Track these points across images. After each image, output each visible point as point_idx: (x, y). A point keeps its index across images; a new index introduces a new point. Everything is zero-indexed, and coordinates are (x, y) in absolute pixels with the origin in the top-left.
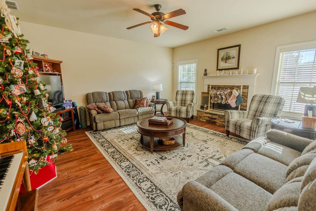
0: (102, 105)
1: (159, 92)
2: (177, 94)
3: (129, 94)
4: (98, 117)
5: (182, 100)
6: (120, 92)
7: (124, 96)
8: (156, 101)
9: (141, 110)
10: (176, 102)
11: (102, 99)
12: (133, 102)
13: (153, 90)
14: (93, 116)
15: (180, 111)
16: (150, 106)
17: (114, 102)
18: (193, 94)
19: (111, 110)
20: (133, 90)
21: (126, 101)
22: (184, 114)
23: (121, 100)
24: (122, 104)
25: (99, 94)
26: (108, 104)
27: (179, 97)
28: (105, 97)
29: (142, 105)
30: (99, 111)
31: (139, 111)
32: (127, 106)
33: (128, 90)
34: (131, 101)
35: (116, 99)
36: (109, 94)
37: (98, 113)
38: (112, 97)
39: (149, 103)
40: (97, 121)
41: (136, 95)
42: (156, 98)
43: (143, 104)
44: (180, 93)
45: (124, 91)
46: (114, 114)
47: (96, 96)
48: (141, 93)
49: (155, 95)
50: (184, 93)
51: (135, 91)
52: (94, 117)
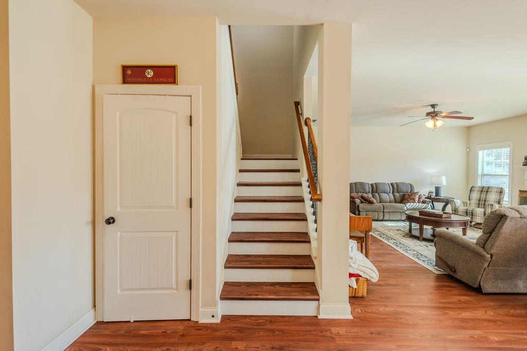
0: (365, 195)
1: (441, 187)
2: (471, 191)
3: (396, 187)
4: (361, 206)
5: (480, 200)
6: (385, 183)
7: (388, 189)
8: (435, 198)
9: (409, 205)
10: (468, 202)
11: (365, 189)
12: (400, 196)
13: (431, 184)
14: (357, 204)
15: (472, 213)
16: (424, 202)
17: (377, 194)
18: (501, 192)
19: (375, 201)
20: (400, 183)
21: (391, 195)
22: (480, 218)
23: (385, 193)
24: (385, 197)
25: (362, 184)
26: (370, 195)
27: (475, 196)
28: (368, 188)
29: (412, 201)
30: (363, 200)
31: (407, 206)
32: (391, 200)
33: (394, 182)
34: (397, 195)
35: (379, 190)
36: (372, 185)
37: (362, 202)
38: (375, 188)
39: (423, 199)
40: (361, 210)
41: (404, 189)
42: (434, 194)
43: (414, 200)
44: (476, 189)
45: (390, 182)
46: (377, 205)
47: (359, 186)
48: (412, 186)
49: (434, 190)
50: (485, 190)
51: (404, 184)
52: (358, 206)
